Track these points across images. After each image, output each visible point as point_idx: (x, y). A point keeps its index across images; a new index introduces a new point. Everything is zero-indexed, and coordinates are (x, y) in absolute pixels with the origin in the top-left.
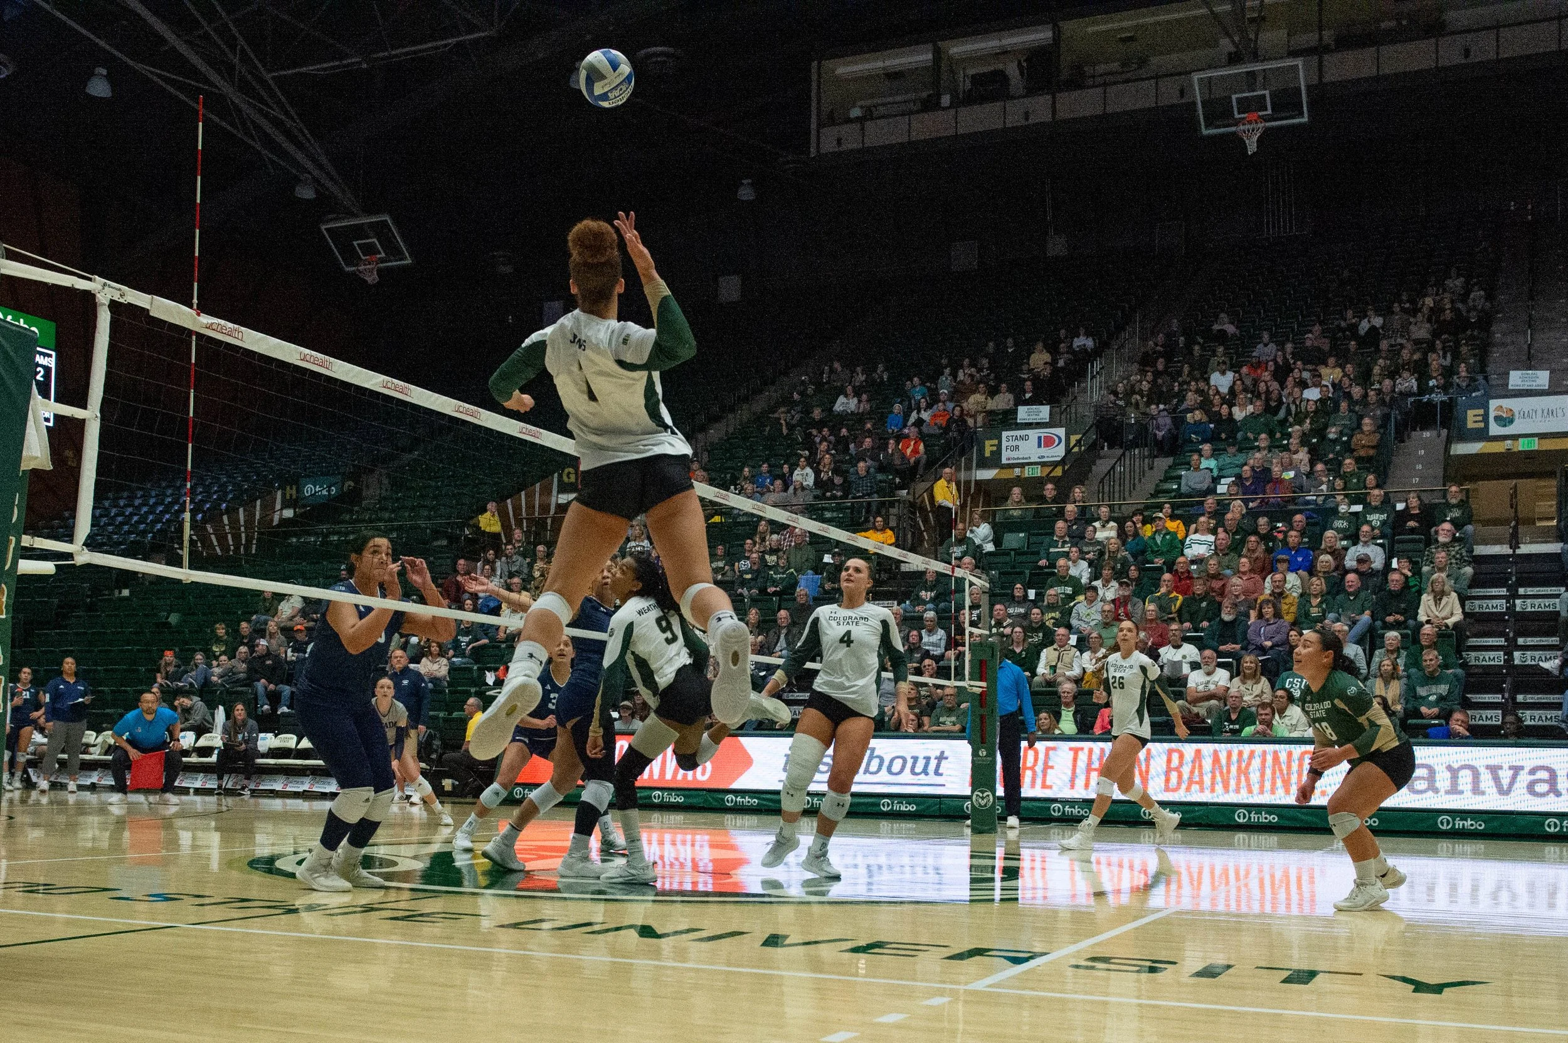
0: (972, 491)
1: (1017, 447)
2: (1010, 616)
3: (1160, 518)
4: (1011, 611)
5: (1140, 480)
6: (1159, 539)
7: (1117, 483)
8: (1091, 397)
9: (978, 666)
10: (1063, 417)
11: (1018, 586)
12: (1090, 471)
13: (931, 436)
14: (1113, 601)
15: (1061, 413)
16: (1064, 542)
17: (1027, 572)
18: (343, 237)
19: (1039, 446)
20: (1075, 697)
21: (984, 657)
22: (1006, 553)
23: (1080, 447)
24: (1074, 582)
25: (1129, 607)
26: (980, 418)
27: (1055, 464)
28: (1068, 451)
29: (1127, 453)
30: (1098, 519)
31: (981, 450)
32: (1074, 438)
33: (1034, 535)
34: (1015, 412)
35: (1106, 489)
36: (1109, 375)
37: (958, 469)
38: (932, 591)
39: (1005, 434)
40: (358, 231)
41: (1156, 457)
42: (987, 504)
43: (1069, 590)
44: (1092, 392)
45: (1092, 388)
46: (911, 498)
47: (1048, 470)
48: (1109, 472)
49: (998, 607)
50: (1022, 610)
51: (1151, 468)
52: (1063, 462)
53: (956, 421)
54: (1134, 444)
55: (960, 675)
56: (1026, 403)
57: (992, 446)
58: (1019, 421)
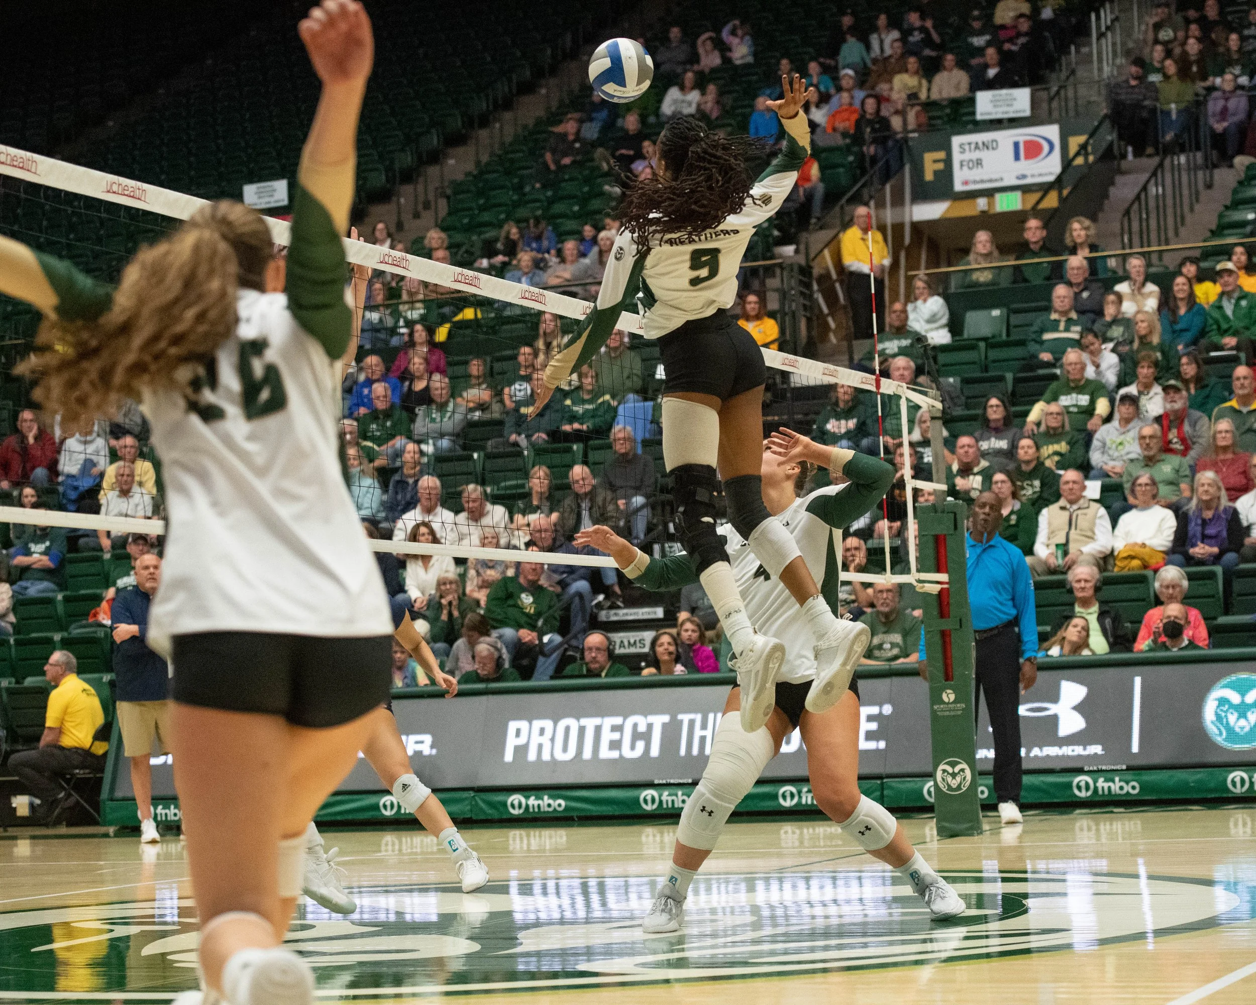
0: (907, 240)
1: (979, 163)
2: (984, 455)
3: (1229, 272)
4: (985, 445)
5: (1192, 210)
6: (1229, 309)
7: (1153, 216)
8: (1100, 69)
9: (931, 544)
10: (1055, 104)
11: (994, 401)
12: (1106, 196)
13: (831, 150)
14: (1158, 419)
15: (1051, 99)
16: (1070, 322)
17: (1009, 376)
19: (1017, 157)
20: (1097, 589)
21: (939, 530)
22: (971, 345)
23: (1086, 155)
24: (1095, 389)
25: (1187, 427)
26: (911, 115)
27: (1046, 188)
28: (1067, 163)
29: (1167, 162)
30: (1126, 277)
31: (918, 170)
32: (1075, 142)
33: (1017, 311)
34: (971, 101)
35: (1135, 226)
36: (1128, 32)
37: (880, 205)
38: (847, 418)
39: (957, 141)
41: (1215, 166)
42: (934, 261)
43: (1084, 400)
44: (1100, 60)
45: (1100, 53)
46: (801, 260)
47: (1035, 197)
48: (1138, 197)
49: (964, 440)
50: (1003, 444)
51: (1209, 186)
52: (1058, 182)
53: (870, 122)
54: (1179, 147)
55: (900, 561)
56: (991, 85)
57: (935, 161)
58: (979, 117)
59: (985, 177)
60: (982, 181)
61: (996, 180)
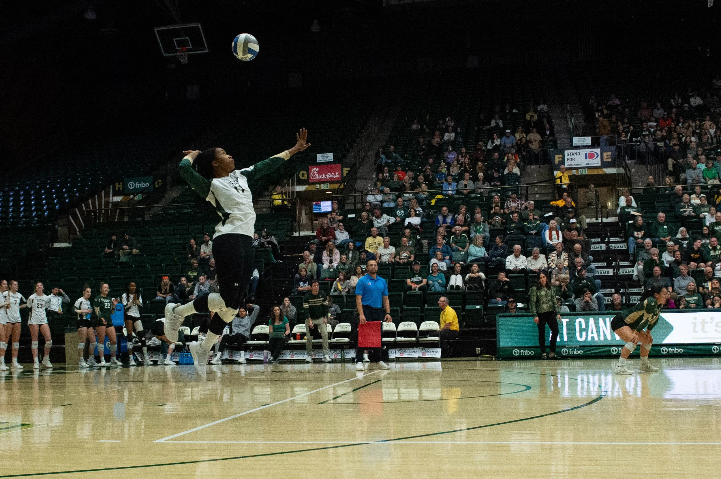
1: (574, 159)
18: (167, 36)
19: (586, 158)
23: (609, 158)
27: (595, 168)
28: (602, 161)
31: (553, 161)
32: (605, 154)
34: (571, 140)
39: (566, 152)
40: (177, 33)
52: (599, 166)
56: (578, 135)
57: (559, 158)
58: (574, 145)
59: (576, 164)
60: (574, 165)
61: (579, 165)
